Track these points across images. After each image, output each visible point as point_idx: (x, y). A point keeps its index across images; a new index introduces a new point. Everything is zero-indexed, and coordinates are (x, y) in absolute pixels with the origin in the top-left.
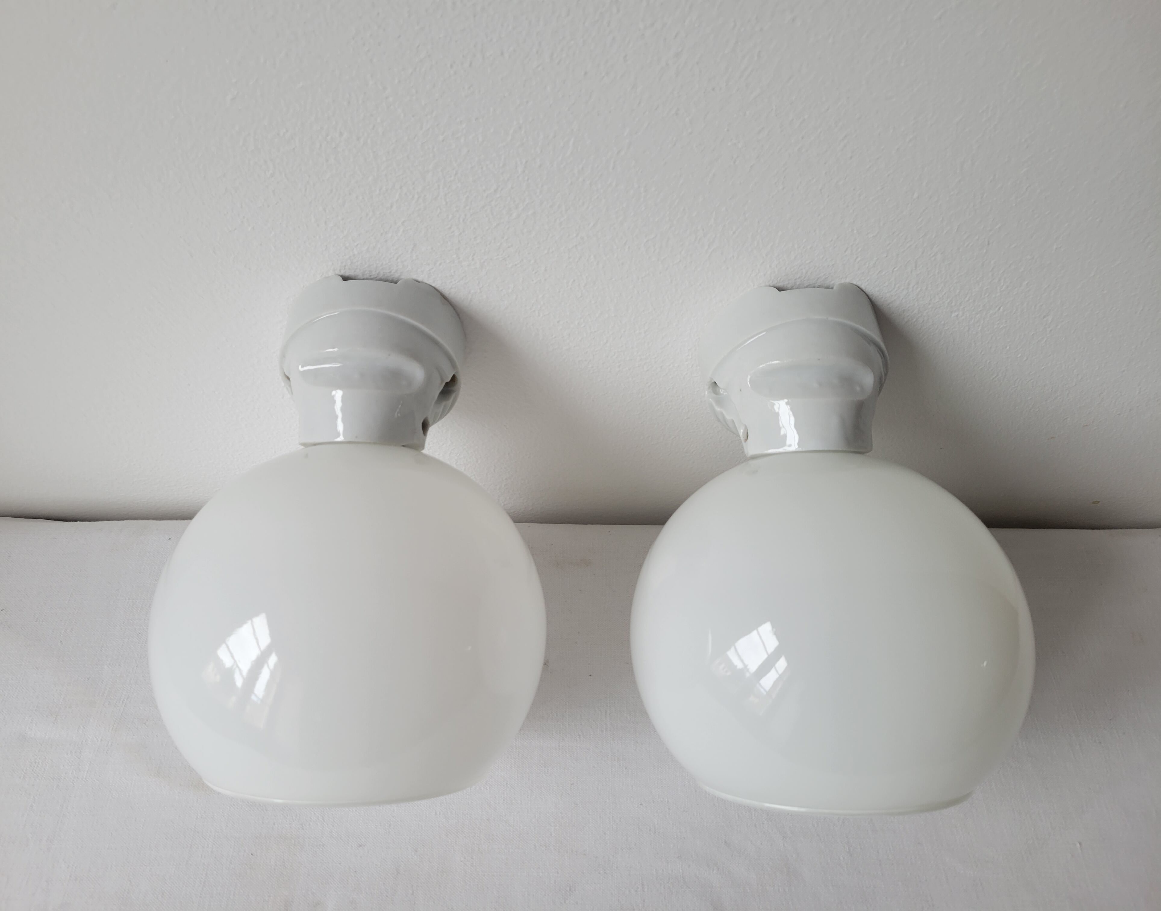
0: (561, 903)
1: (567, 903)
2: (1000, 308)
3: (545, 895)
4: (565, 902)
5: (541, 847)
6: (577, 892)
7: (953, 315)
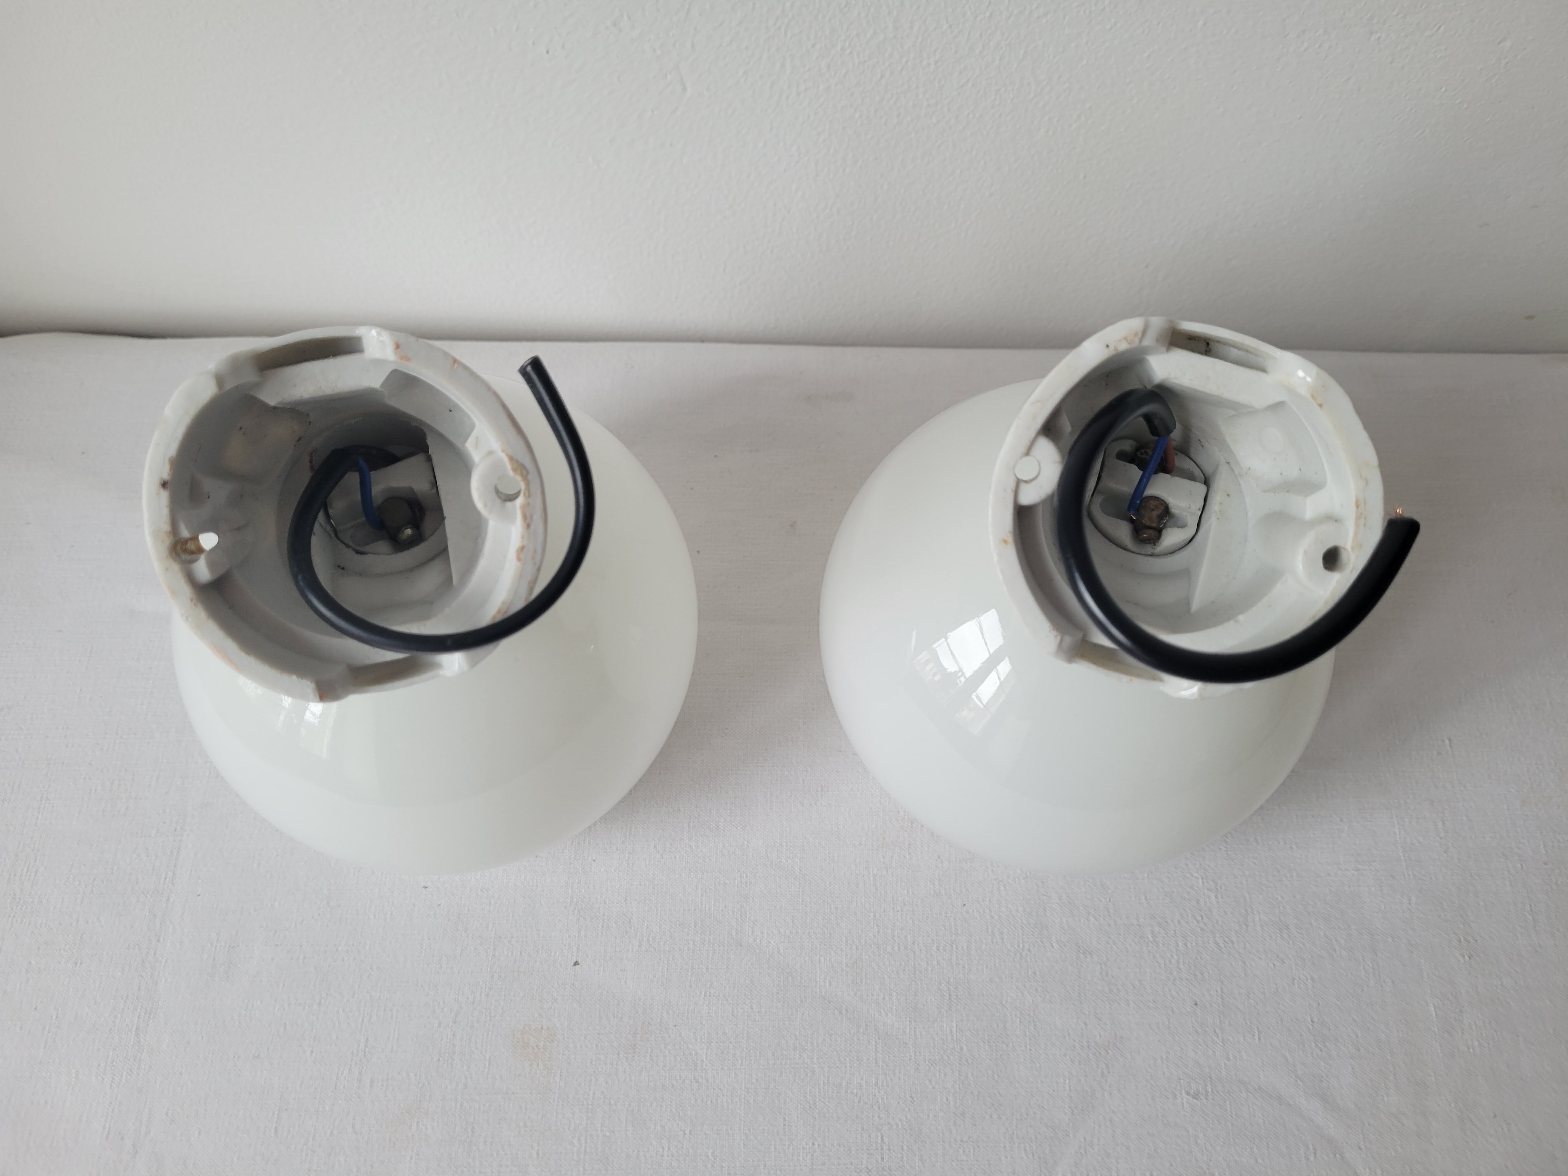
0: (811, 805)
1: (818, 804)
2: (1440, 27)
3: (791, 796)
4: (815, 804)
5: (787, 743)
6: (830, 792)
7: (1373, 38)
